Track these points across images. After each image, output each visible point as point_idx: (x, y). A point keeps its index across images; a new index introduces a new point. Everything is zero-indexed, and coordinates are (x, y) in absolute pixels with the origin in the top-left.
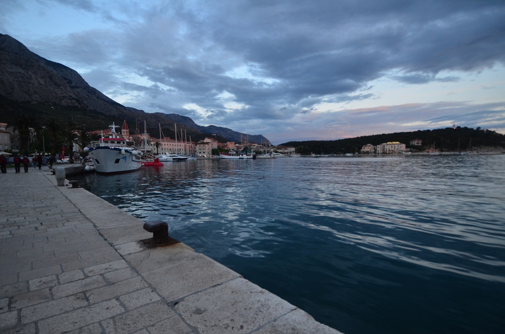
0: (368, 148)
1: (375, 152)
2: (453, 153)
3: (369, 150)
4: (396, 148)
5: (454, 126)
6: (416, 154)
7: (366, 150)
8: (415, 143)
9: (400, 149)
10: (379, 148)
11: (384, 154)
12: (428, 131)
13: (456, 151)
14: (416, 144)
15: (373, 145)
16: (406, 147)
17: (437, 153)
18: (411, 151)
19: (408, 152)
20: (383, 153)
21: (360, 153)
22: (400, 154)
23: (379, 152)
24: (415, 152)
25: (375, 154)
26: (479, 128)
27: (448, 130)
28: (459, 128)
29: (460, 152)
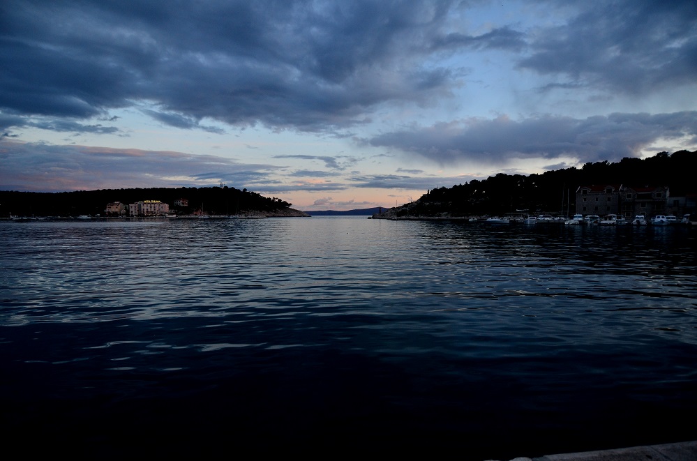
0: (115, 208)
1: (127, 213)
2: (222, 216)
3: (117, 210)
4: (157, 209)
5: (221, 185)
6: (182, 217)
7: (113, 210)
8: (180, 203)
9: (161, 210)
10: (133, 208)
11: (141, 216)
12: (194, 189)
13: (225, 214)
14: (182, 205)
15: (124, 204)
16: (170, 208)
17: (206, 217)
18: (175, 213)
19: (173, 214)
20: (139, 215)
21: (103, 214)
22: (162, 216)
23: (134, 213)
24: (181, 214)
25: (128, 217)
26: (245, 190)
27: (216, 189)
28: (226, 187)
29: (229, 215)
